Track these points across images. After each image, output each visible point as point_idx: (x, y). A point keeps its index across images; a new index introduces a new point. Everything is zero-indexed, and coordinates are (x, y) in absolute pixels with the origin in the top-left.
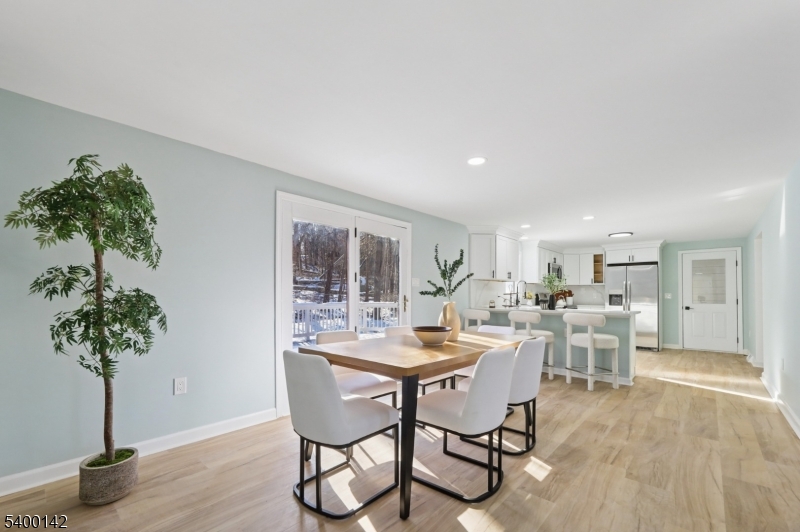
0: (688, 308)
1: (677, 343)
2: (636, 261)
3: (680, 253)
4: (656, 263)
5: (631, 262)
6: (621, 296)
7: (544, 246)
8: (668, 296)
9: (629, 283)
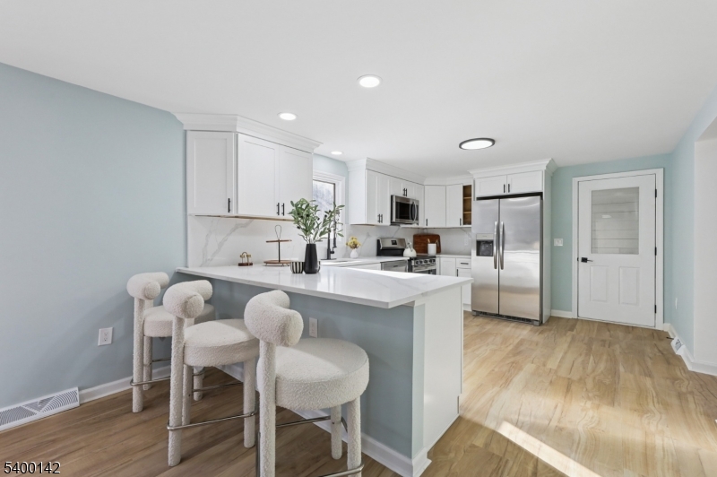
0: (585, 260)
1: (570, 310)
2: (513, 191)
3: (575, 180)
4: (540, 194)
5: (507, 193)
6: (492, 242)
7: (375, 168)
8: (559, 243)
9: (502, 223)
